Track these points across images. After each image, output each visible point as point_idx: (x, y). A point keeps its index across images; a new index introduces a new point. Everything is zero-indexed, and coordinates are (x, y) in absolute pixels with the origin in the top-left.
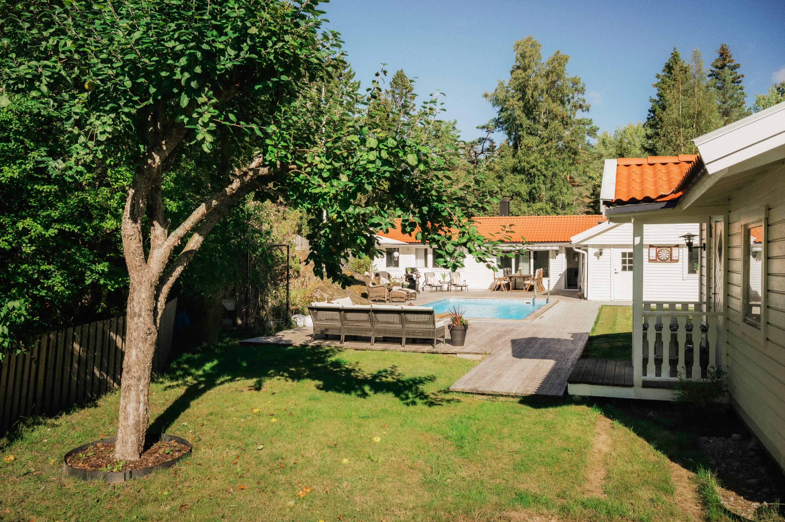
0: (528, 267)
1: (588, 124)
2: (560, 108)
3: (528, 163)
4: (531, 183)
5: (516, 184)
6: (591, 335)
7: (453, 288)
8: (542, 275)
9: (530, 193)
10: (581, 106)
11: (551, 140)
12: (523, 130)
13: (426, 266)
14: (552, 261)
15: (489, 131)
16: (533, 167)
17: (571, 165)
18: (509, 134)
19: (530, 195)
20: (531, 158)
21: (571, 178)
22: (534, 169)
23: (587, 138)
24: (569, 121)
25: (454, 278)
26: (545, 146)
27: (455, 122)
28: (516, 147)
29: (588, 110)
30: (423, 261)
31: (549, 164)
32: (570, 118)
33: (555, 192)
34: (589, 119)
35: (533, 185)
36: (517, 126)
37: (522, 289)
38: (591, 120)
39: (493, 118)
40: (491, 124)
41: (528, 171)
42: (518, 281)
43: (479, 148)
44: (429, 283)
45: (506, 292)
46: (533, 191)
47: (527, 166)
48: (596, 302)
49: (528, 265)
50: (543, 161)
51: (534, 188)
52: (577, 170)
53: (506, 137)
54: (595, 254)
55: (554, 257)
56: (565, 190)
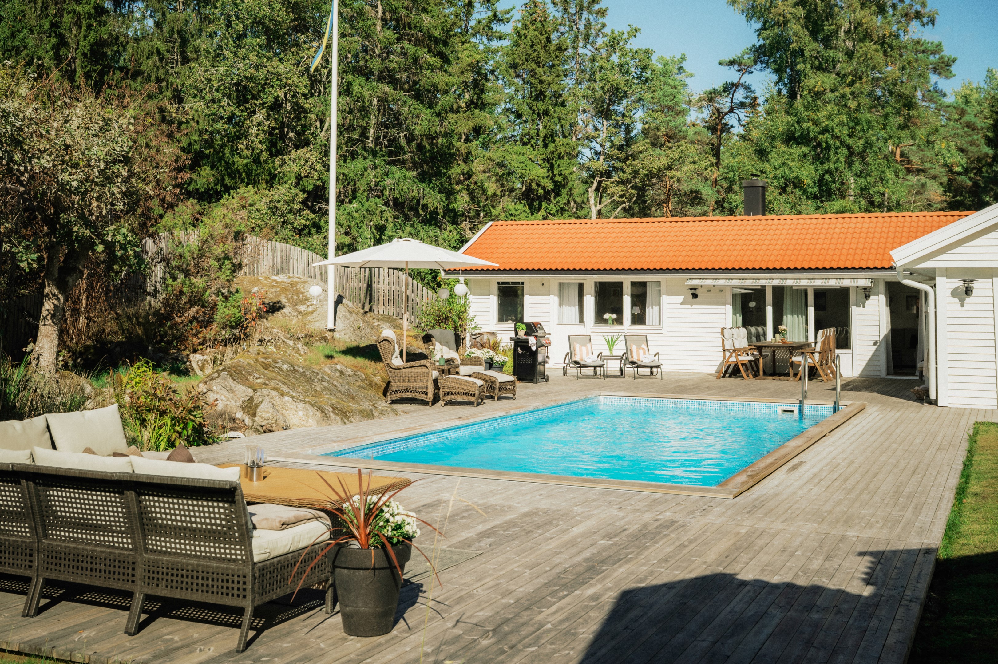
0: (802, 326)
1: (933, 53)
2: (879, 21)
3: (816, 123)
4: (822, 163)
5: (792, 164)
6: (942, 555)
7: (629, 369)
8: (832, 344)
9: (821, 182)
10: (918, 15)
11: (861, 78)
12: (804, 62)
13: (581, 320)
14: (855, 312)
15: (744, 69)
16: (825, 131)
17: (902, 127)
18: (779, 71)
19: (820, 186)
20: (822, 114)
21: (902, 155)
22: (827, 135)
23: (934, 78)
24: (895, 43)
25: (634, 348)
26: (848, 90)
27: (683, 59)
28: (792, 95)
29: (932, 21)
30: (575, 310)
31: (858, 124)
32: (897, 37)
33: (871, 180)
34: (936, 42)
35: (826, 166)
36: (794, 54)
37: (788, 375)
38: (939, 45)
39: (749, 46)
40: (746, 57)
41: (815, 138)
42: (780, 355)
43: (724, 103)
44: (577, 359)
45: (751, 382)
46: (827, 176)
47: (814, 130)
48: (960, 413)
49: (802, 319)
50: (844, 118)
51: (828, 171)
52: (913, 138)
53: (775, 77)
54: (954, 293)
55: (860, 304)
56: (889, 175)
